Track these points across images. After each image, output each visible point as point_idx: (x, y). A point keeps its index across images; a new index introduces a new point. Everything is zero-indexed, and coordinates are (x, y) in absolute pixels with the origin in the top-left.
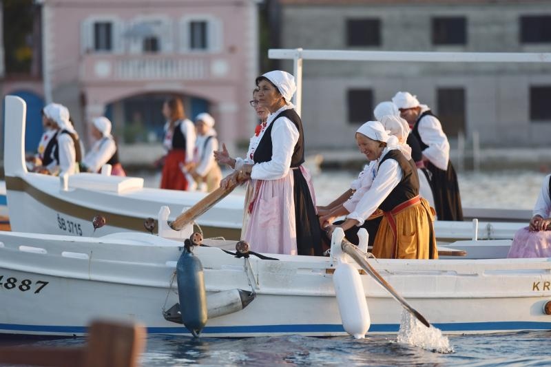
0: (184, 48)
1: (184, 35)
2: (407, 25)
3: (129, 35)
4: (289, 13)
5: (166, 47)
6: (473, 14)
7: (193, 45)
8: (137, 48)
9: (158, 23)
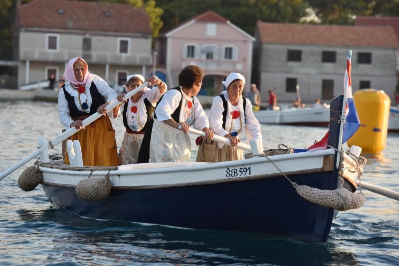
0: (223, 59)
1: (223, 52)
2: (312, 54)
3: (202, 52)
4: (265, 46)
5: (216, 57)
6: (339, 50)
7: (226, 57)
8: (204, 57)
9: (214, 47)
